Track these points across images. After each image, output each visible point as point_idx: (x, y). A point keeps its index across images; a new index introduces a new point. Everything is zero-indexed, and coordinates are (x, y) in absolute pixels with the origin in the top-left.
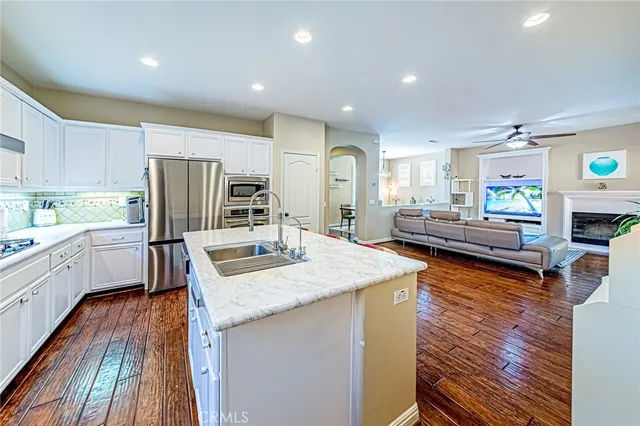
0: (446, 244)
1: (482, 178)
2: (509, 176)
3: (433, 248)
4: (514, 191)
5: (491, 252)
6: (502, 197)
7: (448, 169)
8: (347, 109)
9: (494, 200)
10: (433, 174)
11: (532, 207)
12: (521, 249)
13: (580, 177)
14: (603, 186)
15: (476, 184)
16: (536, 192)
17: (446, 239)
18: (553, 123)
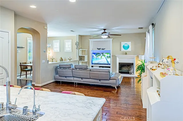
0: (82, 80)
1: (91, 49)
2: (100, 49)
3: (76, 83)
4: (102, 55)
5: (99, 82)
6: (98, 57)
7: (77, 44)
8: (33, 7)
9: (95, 59)
10: (70, 46)
11: (107, 61)
12: (110, 79)
13: (121, 50)
14: (126, 54)
15: (88, 51)
16: (109, 55)
17: (82, 78)
18: (115, 30)
